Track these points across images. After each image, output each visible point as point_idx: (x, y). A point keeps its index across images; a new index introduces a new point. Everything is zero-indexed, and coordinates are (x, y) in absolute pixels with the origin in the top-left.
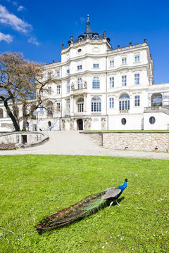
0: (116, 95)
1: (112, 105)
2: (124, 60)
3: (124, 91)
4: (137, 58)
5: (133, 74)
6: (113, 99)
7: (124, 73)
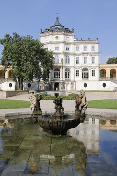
0: (81, 68)
1: (77, 75)
2: (85, 48)
3: (85, 67)
4: (93, 48)
5: (91, 57)
6: (78, 71)
7: (85, 56)
